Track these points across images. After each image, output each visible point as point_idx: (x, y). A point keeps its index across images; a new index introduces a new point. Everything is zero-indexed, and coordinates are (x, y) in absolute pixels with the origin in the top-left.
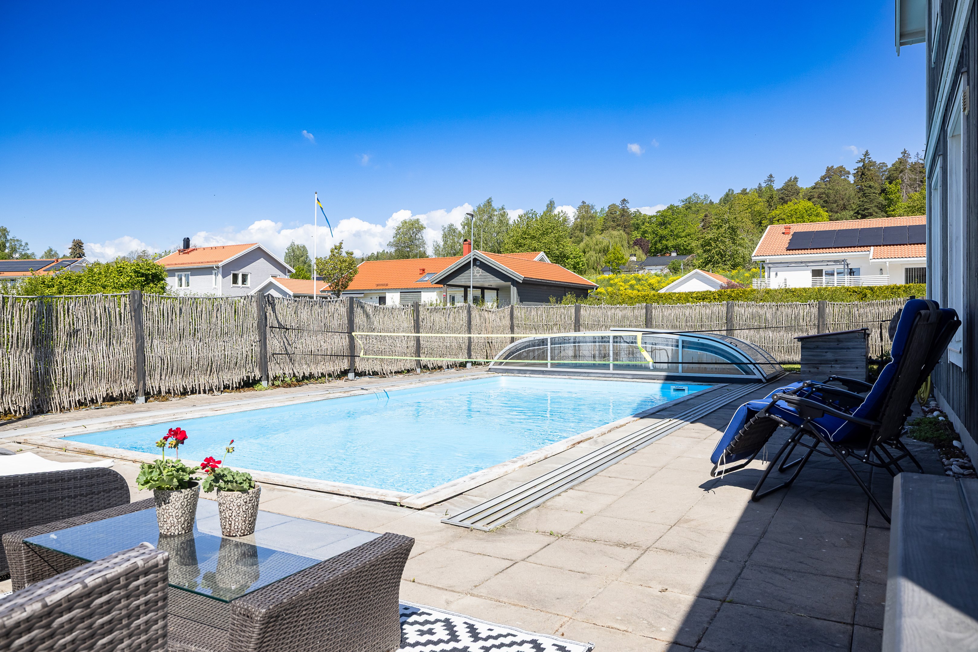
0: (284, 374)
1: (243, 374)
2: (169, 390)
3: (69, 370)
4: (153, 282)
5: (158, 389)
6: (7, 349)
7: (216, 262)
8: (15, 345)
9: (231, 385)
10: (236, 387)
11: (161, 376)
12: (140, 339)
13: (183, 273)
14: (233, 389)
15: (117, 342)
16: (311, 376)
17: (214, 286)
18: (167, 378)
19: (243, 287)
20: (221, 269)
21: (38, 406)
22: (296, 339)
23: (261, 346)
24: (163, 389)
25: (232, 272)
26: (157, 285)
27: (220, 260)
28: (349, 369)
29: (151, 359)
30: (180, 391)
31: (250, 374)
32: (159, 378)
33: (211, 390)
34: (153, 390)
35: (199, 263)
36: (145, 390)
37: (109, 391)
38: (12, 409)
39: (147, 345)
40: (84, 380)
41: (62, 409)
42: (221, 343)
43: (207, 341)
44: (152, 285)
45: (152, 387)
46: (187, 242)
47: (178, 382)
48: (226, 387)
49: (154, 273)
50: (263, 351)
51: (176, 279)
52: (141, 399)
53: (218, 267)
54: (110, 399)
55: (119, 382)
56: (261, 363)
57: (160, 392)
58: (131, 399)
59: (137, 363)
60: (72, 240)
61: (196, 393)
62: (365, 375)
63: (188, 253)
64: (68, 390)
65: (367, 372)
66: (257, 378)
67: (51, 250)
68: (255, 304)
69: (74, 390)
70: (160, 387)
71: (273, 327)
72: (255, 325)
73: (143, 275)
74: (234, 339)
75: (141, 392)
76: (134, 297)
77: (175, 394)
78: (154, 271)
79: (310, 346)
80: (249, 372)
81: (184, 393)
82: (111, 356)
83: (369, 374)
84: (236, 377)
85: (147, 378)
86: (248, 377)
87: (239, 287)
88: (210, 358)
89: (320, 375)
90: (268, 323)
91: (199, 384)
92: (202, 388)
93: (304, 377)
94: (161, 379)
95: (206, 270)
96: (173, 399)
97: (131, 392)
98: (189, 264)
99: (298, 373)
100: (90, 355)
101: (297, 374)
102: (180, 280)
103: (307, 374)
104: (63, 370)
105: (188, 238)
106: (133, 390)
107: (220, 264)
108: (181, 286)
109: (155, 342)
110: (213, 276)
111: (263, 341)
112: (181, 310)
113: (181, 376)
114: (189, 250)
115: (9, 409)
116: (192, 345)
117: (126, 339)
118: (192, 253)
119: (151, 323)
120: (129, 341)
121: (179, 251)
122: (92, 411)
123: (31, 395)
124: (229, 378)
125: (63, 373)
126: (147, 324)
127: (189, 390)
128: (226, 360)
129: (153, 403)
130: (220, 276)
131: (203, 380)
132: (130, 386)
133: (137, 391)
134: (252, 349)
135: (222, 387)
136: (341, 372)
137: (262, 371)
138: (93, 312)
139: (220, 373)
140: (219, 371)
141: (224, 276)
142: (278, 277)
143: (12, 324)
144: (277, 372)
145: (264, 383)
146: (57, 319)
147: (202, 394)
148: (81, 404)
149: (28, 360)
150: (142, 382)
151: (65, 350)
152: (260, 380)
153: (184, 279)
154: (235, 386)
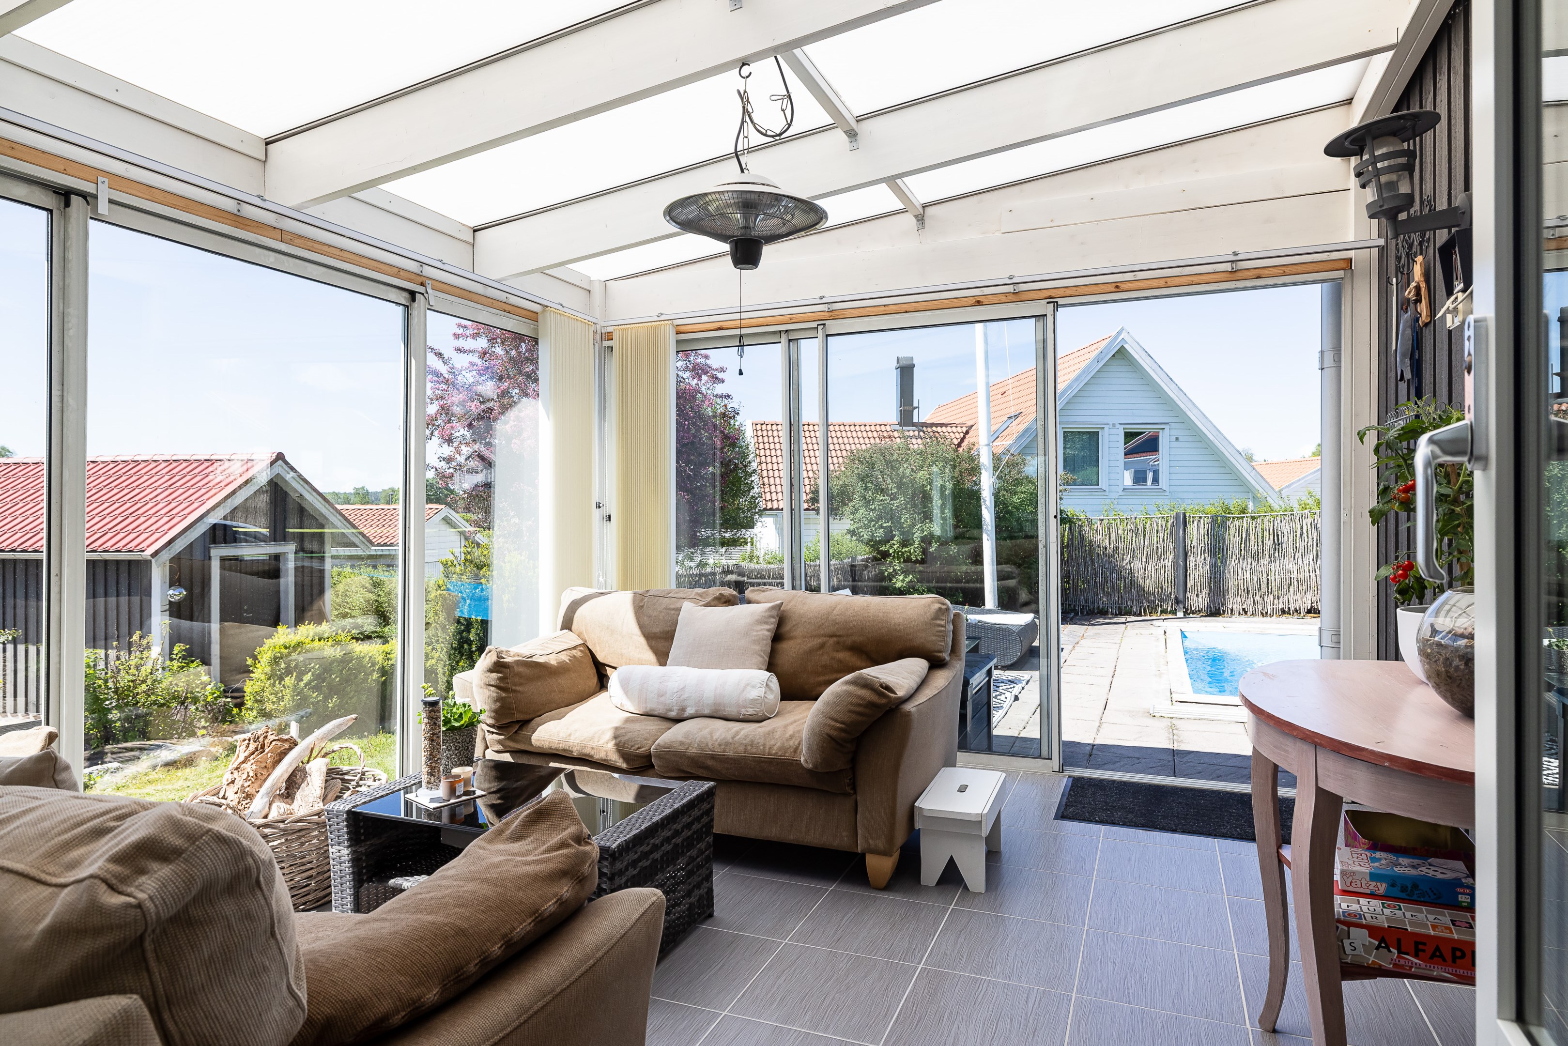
64: (1272, 598)
146: (1263, 533)
151: (1270, 562)
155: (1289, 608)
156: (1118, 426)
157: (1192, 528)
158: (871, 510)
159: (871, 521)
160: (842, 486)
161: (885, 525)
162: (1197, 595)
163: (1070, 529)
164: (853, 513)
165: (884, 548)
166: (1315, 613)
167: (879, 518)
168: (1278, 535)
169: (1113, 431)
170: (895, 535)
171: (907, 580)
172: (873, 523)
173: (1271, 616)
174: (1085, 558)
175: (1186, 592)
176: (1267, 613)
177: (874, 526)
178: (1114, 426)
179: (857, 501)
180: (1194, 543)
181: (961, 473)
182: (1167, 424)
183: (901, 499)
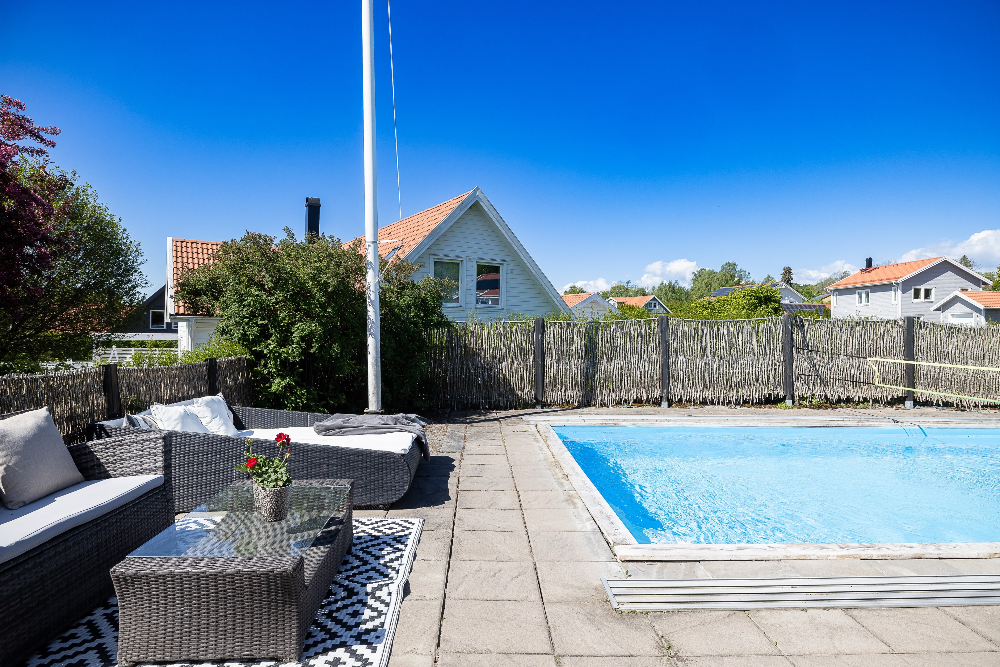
0: (813, 395)
1: (766, 391)
2: (689, 399)
3: (610, 376)
4: (766, 304)
5: (679, 397)
6: (569, 358)
7: (895, 278)
8: (574, 356)
9: (751, 400)
10: (756, 403)
11: (683, 386)
12: (665, 354)
13: (863, 291)
14: (752, 404)
15: (647, 357)
16: (849, 400)
17: (893, 301)
18: (689, 389)
19: (925, 302)
20: (900, 286)
21: (588, 401)
22: (830, 361)
23: (785, 366)
24: (684, 398)
25: (913, 287)
26: (768, 306)
27: (900, 276)
28: (906, 397)
29: (675, 372)
30: (699, 400)
31: (772, 392)
32: (681, 388)
33: (729, 402)
34: (675, 398)
35: (879, 280)
36: (668, 397)
37: (639, 396)
38: (571, 400)
39: (672, 360)
40: (621, 385)
41: (603, 405)
42: (742, 361)
43: (727, 359)
44: (764, 306)
45: (675, 395)
46: (869, 262)
47: (699, 394)
48: (746, 402)
49: (765, 296)
50: (788, 371)
51: (857, 296)
52: (665, 404)
53: (897, 284)
54: (638, 401)
55: (647, 389)
56: (785, 383)
57: (680, 400)
58: (657, 403)
59: (662, 374)
60: (783, 268)
61: (715, 404)
62: (932, 405)
63: (869, 272)
64: (608, 391)
65: (935, 402)
66: (781, 396)
67: (769, 277)
68: (780, 326)
69: (613, 392)
70: (681, 396)
71: (801, 349)
72: (780, 345)
73: (757, 298)
74: (756, 358)
75: (664, 398)
76: (661, 321)
77: (694, 403)
78: (766, 294)
79: (848, 369)
80: (771, 390)
81: (704, 403)
82: (641, 368)
83: (939, 405)
84: (757, 393)
85: (671, 387)
86: (770, 395)
87: (921, 302)
88: (730, 375)
89: (861, 400)
90: (795, 345)
91: (719, 397)
92: (721, 400)
93: (839, 401)
94: (683, 389)
95: (886, 287)
96: (693, 407)
97: (656, 398)
98: (869, 282)
99: (832, 395)
100: (625, 366)
101: (829, 396)
102: (861, 297)
103: (843, 397)
104: (606, 376)
105: (870, 258)
106: (658, 396)
107: (899, 281)
108: (861, 303)
109: (680, 358)
110: (893, 292)
111: (789, 361)
112: (702, 332)
113: (701, 388)
114: (870, 269)
115: (569, 400)
116: (713, 362)
117: (654, 354)
118: (874, 271)
119: (675, 342)
120: (656, 356)
121: (861, 270)
122: (624, 409)
123: (583, 392)
124: (749, 393)
125: (605, 379)
126: (673, 343)
127: (708, 401)
128: (747, 377)
129: (675, 409)
130: (899, 292)
131: (723, 394)
132: (656, 393)
133: (661, 397)
134: (775, 369)
135: (742, 401)
136: (892, 398)
137: (786, 390)
138: (629, 333)
139: (740, 389)
140: (739, 387)
141: (904, 292)
142: (970, 290)
143: (573, 342)
144: (804, 392)
145: (789, 402)
146: (602, 338)
147: (721, 406)
148: (619, 403)
149: (582, 368)
150: (666, 390)
151: (607, 362)
152: (784, 399)
153: (864, 296)
154: (755, 401)
155: (621, 399)
156: (473, 260)
157: (549, 333)
158: (244, 306)
159: (244, 317)
160: (211, 279)
161: (260, 323)
162: (552, 390)
163: (448, 331)
164: (224, 309)
165: (258, 348)
166: (639, 403)
167: (253, 315)
168: (613, 339)
169: (470, 263)
170: (272, 335)
171: (283, 383)
172: (246, 320)
173: (608, 406)
174: (461, 358)
175: (543, 387)
176: (605, 404)
177: (247, 323)
178: (470, 259)
179: (228, 296)
180: (551, 345)
181: (347, 270)
182: (505, 261)
183: (280, 295)
